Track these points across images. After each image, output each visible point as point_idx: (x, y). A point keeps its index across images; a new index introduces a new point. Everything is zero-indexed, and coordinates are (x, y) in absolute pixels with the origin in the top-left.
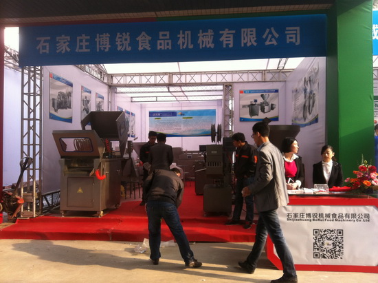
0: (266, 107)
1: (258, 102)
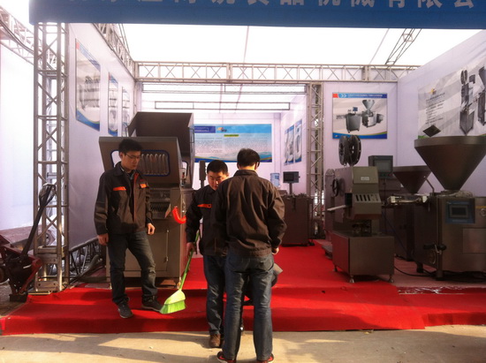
1: (359, 111)
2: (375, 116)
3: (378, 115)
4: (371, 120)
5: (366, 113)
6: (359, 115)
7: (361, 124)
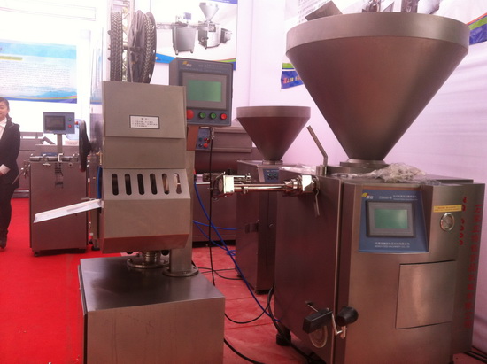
0: (210, 35)
1: (194, 21)
2: (219, 31)
3: (223, 31)
4: (212, 38)
5: (205, 24)
6: (194, 27)
7: (197, 42)
